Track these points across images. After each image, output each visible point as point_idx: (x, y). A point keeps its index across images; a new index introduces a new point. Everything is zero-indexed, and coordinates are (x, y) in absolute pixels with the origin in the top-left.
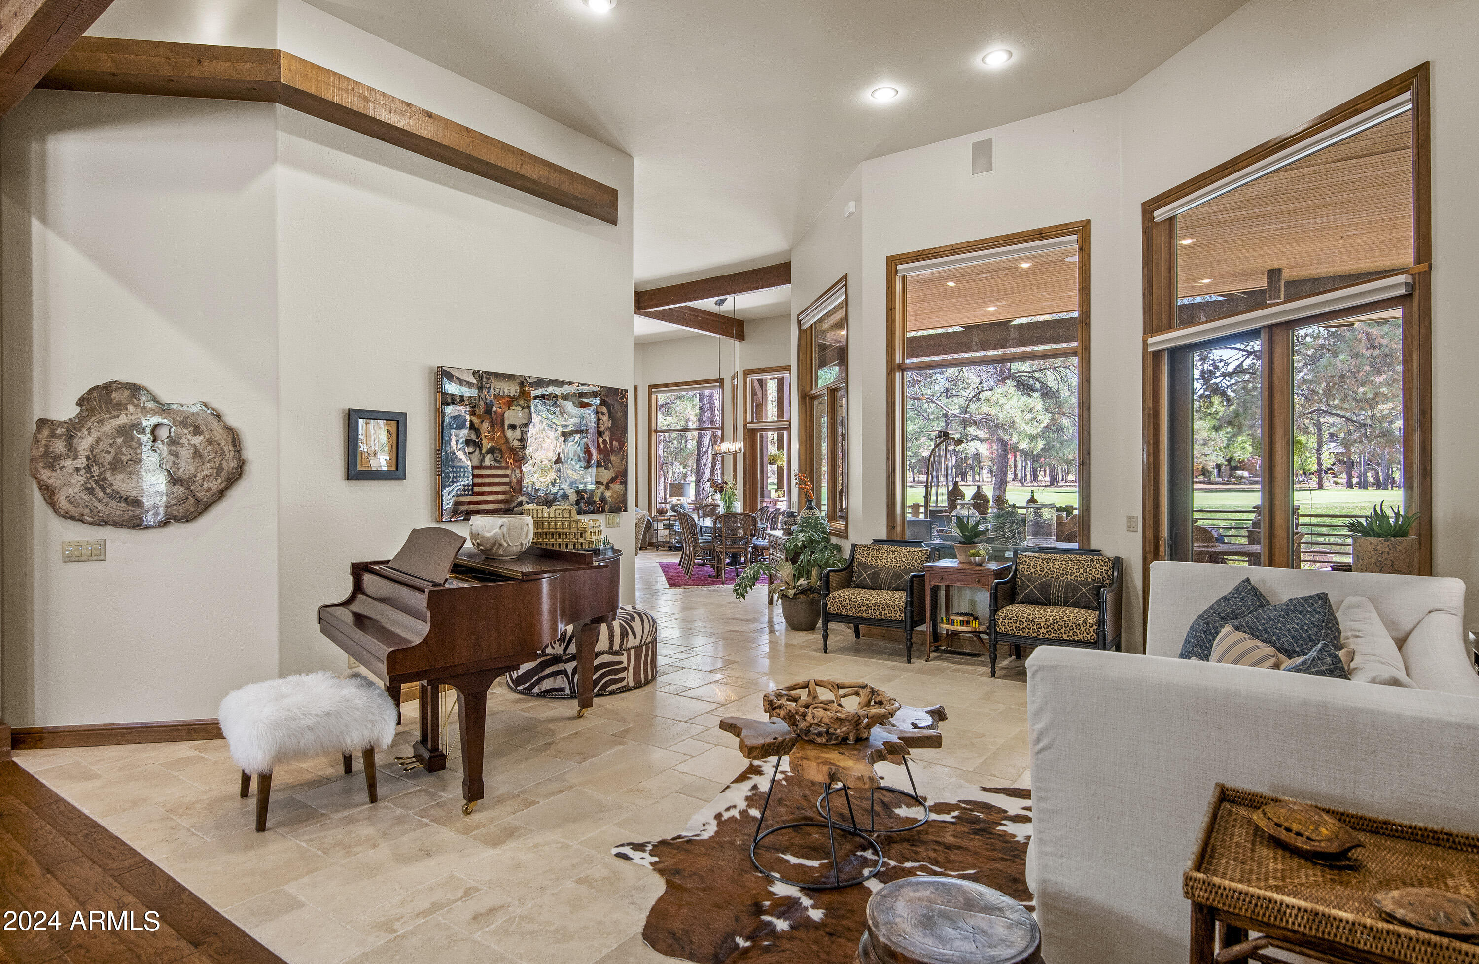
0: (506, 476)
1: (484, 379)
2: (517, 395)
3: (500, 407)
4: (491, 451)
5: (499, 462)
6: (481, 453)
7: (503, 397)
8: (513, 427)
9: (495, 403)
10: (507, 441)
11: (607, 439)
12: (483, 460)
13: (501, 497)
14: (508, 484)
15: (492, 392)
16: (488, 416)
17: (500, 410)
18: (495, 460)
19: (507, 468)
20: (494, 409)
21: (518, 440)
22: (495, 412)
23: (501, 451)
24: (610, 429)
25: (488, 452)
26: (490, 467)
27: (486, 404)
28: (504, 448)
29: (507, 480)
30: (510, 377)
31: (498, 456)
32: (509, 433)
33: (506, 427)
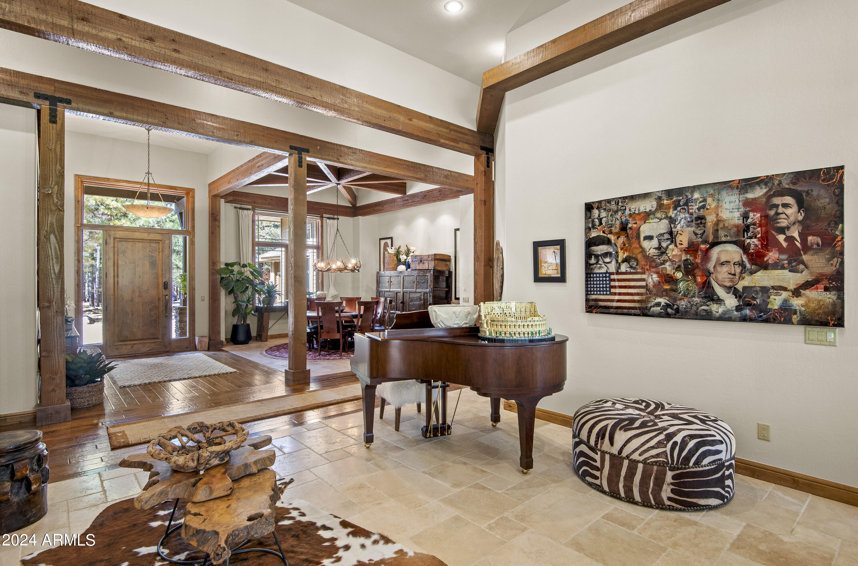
0: (643, 280)
1: (620, 204)
2: (653, 209)
3: (636, 223)
4: (626, 260)
5: (634, 268)
6: (617, 261)
7: (639, 214)
8: (650, 238)
9: (630, 220)
10: (643, 251)
11: (796, 235)
12: (619, 268)
13: (636, 298)
14: (646, 287)
15: (627, 212)
16: (624, 233)
17: (635, 226)
18: (631, 267)
19: (644, 273)
20: (630, 225)
21: (656, 248)
22: (631, 228)
23: (636, 260)
24: (800, 222)
25: (624, 261)
26: (626, 273)
27: (622, 223)
28: (639, 257)
29: (643, 284)
30: (645, 196)
31: (634, 263)
32: (646, 244)
33: (642, 239)
